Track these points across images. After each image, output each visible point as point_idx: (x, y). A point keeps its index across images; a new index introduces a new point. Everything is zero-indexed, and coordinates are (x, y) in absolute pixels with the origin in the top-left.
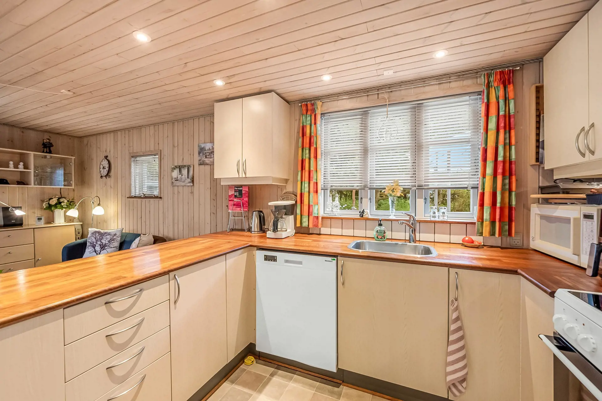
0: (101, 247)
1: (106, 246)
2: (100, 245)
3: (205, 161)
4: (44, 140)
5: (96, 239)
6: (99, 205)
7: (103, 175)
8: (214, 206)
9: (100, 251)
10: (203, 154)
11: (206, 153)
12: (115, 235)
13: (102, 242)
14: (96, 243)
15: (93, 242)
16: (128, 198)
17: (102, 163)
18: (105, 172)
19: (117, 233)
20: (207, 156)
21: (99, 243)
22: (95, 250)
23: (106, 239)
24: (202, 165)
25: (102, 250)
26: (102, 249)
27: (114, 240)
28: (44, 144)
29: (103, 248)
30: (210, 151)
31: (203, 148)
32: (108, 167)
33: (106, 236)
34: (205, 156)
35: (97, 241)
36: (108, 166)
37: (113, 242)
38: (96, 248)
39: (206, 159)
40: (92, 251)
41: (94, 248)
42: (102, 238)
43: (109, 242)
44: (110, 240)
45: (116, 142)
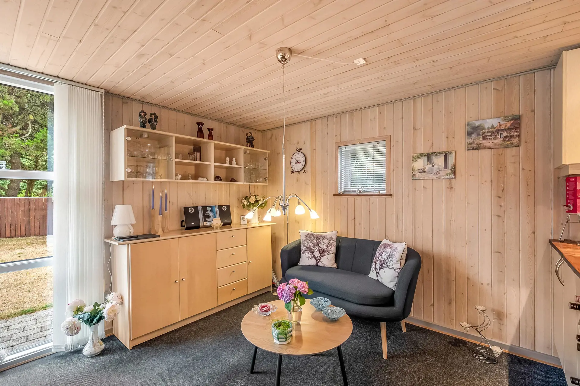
0: (320, 252)
1: (326, 252)
2: (319, 250)
3: (481, 144)
4: (247, 134)
5: (313, 243)
6: (299, 203)
7: (296, 170)
8: (501, 206)
9: (320, 258)
10: (479, 135)
11: (483, 133)
12: (331, 238)
13: (320, 247)
14: (314, 248)
15: (310, 246)
16: (334, 195)
17: (294, 157)
18: (299, 167)
19: (333, 237)
20: (488, 137)
21: (317, 247)
22: (313, 255)
23: (323, 243)
24: (476, 149)
25: (322, 257)
26: (322, 255)
27: (331, 245)
28: (248, 138)
29: (322, 253)
30: (494, 130)
31: (478, 127)
32: (304, 161)
33: (323, 239)
34: (482, 137)
35: (314, 245)
36: (304, 159)
37: (331, 247)
38: (315, 253)
39: (485, 141)
40: (311, 257)
41: (313, 254)
42: (319, 241)
43: (328, 247)
44: (328, 244)
45: (313, 132)
